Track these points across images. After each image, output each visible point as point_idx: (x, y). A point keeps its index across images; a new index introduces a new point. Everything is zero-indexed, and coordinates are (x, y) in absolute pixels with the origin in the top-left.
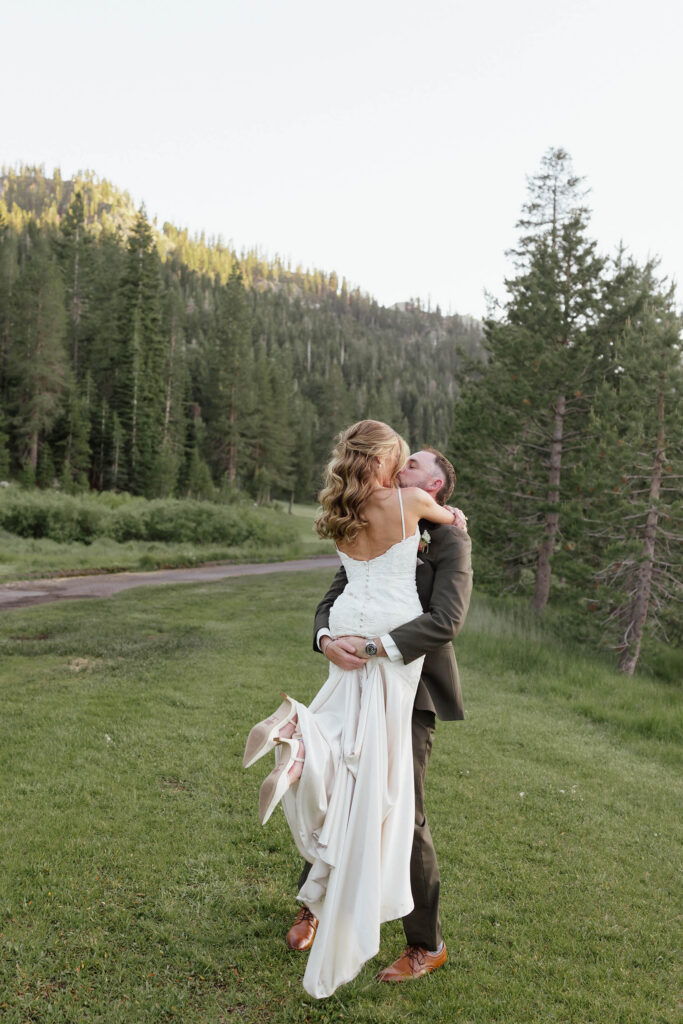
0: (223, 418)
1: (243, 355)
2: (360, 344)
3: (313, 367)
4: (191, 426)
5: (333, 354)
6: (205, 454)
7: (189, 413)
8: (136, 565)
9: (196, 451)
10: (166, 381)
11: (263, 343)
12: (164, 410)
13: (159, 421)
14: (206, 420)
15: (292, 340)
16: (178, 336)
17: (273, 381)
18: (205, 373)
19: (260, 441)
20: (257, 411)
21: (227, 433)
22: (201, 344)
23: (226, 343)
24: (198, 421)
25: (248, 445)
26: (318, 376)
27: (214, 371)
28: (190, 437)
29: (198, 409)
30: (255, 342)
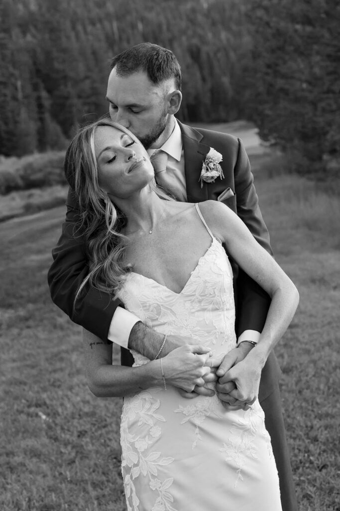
0: (62, 87)
1: (68, 38)
2: (151, 16)
3: (120, 38)
4: (39, 98)
5: (133, 26)
6: (55, 116)
7: (35, 88)
8: (21, 211)
9: (47, 116)
10: (14, 66)
11: (79, 28)
12: (16, 89)
13: (15, 98)
14: (49, 91)
15: (100, 21)
16: (16, 32)
17: (94, 53)
18: (41, 57)
19: (93, 99)
20: (87, 77)
21: (67, 98)
22: (34, 36)
23: (52, 30)
24: (44, 94)
25: (85, 104)
26: (125, 45)
27: (48, 54)
28: (40, 106)
29: (42, 85)
30: (74, 28)
